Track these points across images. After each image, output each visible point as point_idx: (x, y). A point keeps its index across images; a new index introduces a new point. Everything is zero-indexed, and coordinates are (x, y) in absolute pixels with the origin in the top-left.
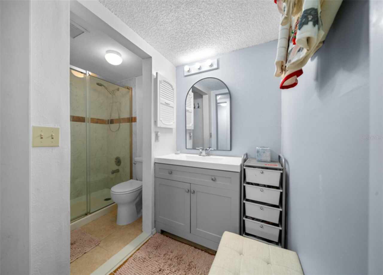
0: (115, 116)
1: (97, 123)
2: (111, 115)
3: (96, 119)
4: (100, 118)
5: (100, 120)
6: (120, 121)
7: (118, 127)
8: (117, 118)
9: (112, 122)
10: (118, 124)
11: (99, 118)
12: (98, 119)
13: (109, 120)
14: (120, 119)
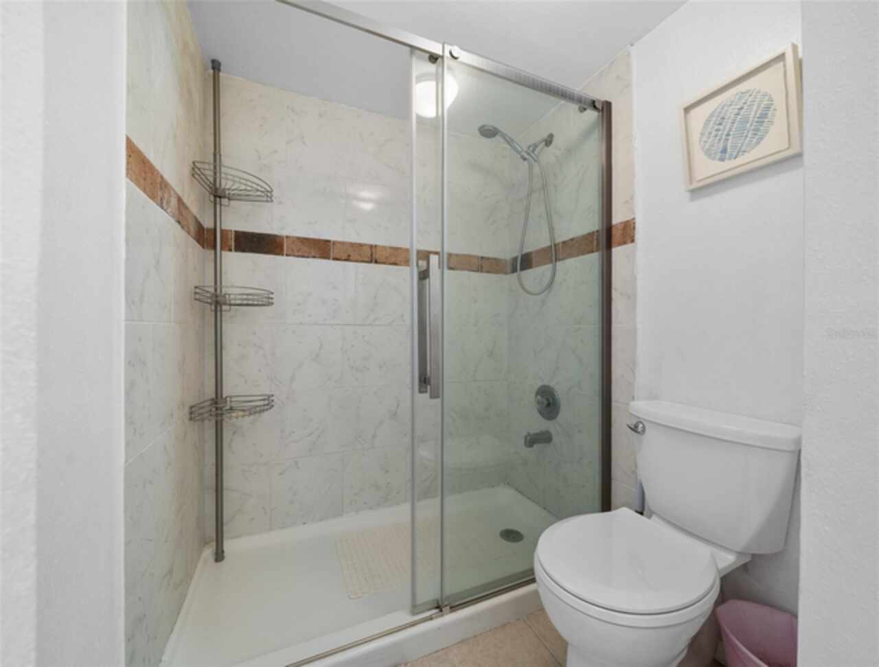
0: (538, 240)
1: (480, 269)
2: (522, 243)
3: (478, 257)
4: (490, 255)
5: (488, 259)
6: (556, 252)
7: (549, 275)
8: (545, 243)
9: (526, 262)
10: (550, 266)
11: (485, 255)
12: (482, 258)
13: (515, 259)
14: (555, 245)
